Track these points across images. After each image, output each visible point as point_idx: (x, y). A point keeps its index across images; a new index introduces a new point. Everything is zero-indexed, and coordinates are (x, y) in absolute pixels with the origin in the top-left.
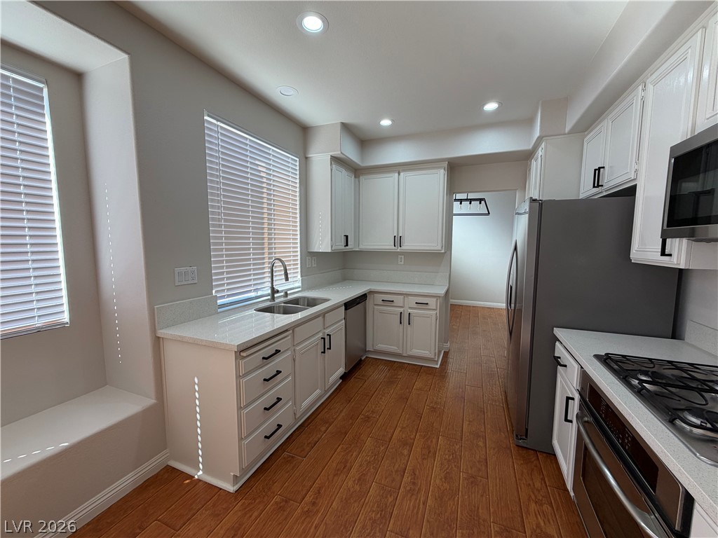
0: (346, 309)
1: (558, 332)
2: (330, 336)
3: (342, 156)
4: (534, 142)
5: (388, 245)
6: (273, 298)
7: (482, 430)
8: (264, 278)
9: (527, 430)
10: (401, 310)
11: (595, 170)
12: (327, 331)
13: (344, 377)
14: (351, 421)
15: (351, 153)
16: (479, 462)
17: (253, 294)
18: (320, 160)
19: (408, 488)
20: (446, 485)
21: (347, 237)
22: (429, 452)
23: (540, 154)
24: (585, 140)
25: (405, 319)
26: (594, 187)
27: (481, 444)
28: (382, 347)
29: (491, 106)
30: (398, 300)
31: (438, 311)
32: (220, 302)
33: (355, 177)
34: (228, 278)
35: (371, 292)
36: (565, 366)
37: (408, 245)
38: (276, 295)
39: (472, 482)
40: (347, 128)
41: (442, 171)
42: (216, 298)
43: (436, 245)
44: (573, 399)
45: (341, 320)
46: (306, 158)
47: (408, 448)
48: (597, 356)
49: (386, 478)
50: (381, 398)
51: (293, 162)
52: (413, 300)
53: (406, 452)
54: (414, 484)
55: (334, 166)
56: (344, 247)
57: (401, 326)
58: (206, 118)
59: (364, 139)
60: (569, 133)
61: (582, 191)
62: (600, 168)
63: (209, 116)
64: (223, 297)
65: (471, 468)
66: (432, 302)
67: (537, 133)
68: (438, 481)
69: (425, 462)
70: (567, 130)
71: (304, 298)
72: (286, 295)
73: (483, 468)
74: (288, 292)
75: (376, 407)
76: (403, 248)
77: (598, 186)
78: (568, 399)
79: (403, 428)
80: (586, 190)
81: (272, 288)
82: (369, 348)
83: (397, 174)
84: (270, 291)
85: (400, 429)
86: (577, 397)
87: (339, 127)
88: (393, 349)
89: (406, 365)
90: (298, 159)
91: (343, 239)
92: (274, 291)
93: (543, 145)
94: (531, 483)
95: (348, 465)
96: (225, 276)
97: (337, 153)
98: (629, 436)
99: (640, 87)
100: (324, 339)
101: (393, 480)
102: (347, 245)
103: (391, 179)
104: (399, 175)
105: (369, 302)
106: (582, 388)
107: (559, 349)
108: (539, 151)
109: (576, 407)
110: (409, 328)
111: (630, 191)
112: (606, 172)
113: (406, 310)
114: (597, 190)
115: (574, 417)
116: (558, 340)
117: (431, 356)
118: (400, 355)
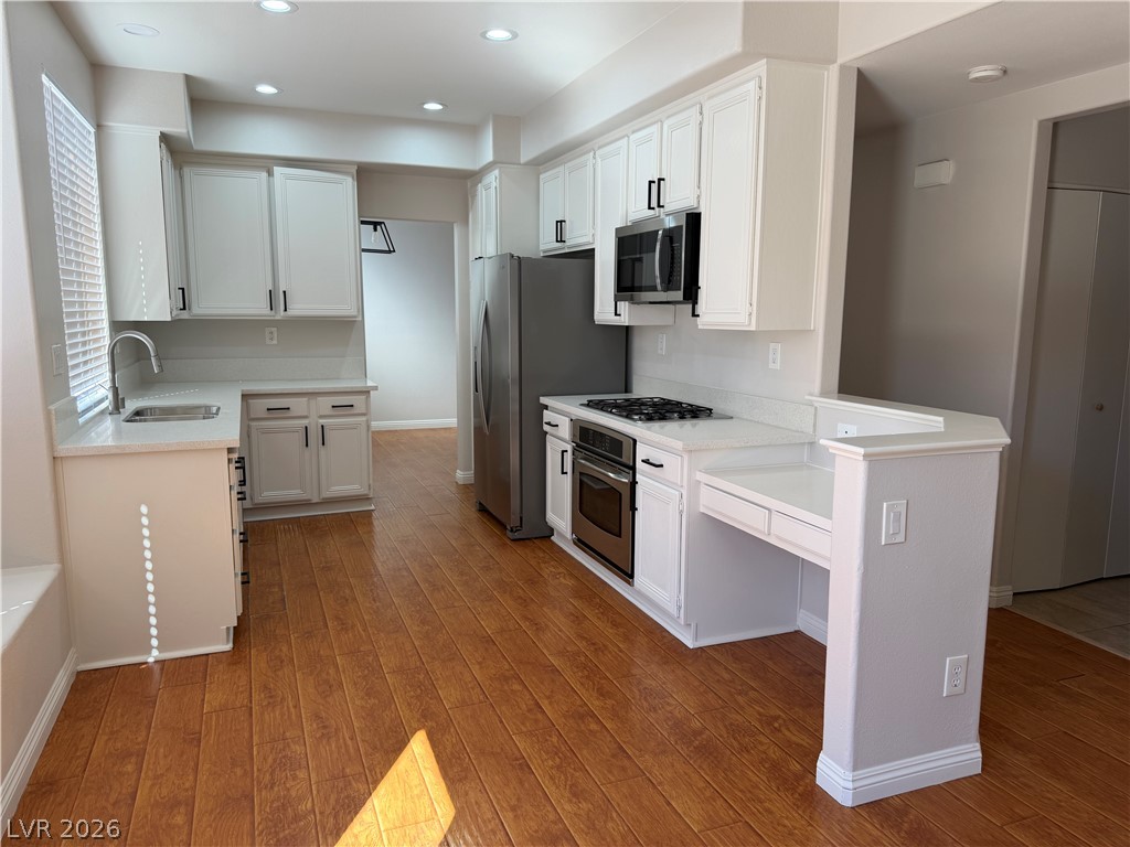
4: (484, 163)
5: (257, 307)
10: (305, 422)
11: (557, 222)
14: (307, 576)
21: (183, 289)
24: (541, 176)
25: (315, 438)
26: (557, 240)
28: (270, 495)
29: (433, 106)
30: (298, 406)
36: (557, 425)
37: (298, 308)
41: (349, 179)
42: (74, 400)
44: (566, 451)
46: (99, 127)
48: (582, 405)
56: (178, 312)
57: (308, 451)
61: (542, 240)
62: (562, 221)
63: (47, 76)
66: (359, 402)
67: (488, 154)
70: (523, 160)
75: (326, 558)
76: (290, 312)
77: (561, 241)
78: (563, 452)
80: (547, 243)
81: (115, 388)
83: (265, 174)
86: (569, 448)
87: (182, 81)
90: (93, 129)
91: (180, 295)
92: (117, 394)
93: (496, 172)
94: (535, 556)
97: (177, 131)
102: (184, 309)
104: (270, 173)
106: (574, 435)
107: (547, 416)
108: (492, 178)
109: (569, 458)
110: (323, 451)
111: (589, 254)
112: (567, 226)
113: (314, 423)
114: (559, 244)
115: (568, 467)
116: (546, 407)
117: (363, 491)
118: (308, 504)
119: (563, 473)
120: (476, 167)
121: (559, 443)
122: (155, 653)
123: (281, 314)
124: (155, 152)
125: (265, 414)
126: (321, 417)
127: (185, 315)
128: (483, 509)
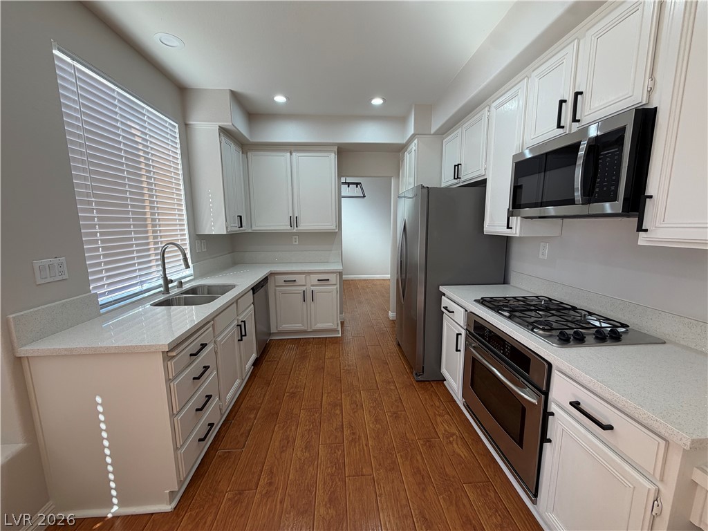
0: (254, 293)
1: (442, 289)
2: (244, 322)
3: (233, 128)
4: (408, 138)
5: (284, 225)
6: (167, 290)
7: (391, 376)
8: (151, 267)
9: (423, 367)
10: (304, 288)
11: (455, 166)
12: (241, 318)
13: (256, 363)
14: (278, 402)
15: (241, 126)
16: (396, 401)
17: (137, 289)
18: (206, 130)
19: (350, 439)
20: (378, 426)
21: (241, 217)
22: (357, 406)
23: (414, 148)
24: (444, 141)
25: (308, 297)
26: (454, 178)
27: (393, 387)
28: (286, 326)
29: (377, 101)
30: (300, 279)
31: (338, 286)
32: (102, 300)
33: (243, 153)
34: (107, 270)
35: (272, 274)
36: (453, 312)
37: (304, 226)
38: (170, 286)
39: (395, 417)
40: (236, 96)
41: (333, 155)
42: (97, 296)
43: (330, 226)
44: (461, 334)
45: (250, 306)
46: (186, 125)
47: (338, 408)
48: (476, 301)
49: (329, 438)
50: (300, 374)
51: (172, 128)
52: (314, 278)
53: (338, 412)
54: (354, 434)
55: (223, 138)
56: (238, 229)
57: (305, 304)
58: (56, 52)
59: (254, 113)
60: (434, 134)
61: (443, 181)
62: (459, 164)
63: (59, 50)
64: (103, 294)
65: (392, 407)
66: (334, 278)
67: (411, 131)
68: (371, 425)
69: (356, 414)
70: (432, 132)
71: (203, 286)
72: (181, 284)
73: (400, 404)
74: (183, 281)
75: (297, 382)
76: (299, 228)
77: (458, 178)
78: (458, 335)
79: (328, 393)
80: (447, 180)
81: (165, 278)
82: (273, 330)
83: (289, 154)
84: (161, 282)
85: (326, 395)
86: (463, 332)
87: (228, 96)
88: (298, 326)
89: (312, 340)
90: (177, 125)
91: (237, 220)
92: (167, 282)
93: (416, 141)
94: (432, 403)
95: (290, 439)
96: (103, 267)
97: (227, 124)
98: (508, 346)
99: (487, 109)
100: (240, 326)
101: (336, 437)
102: (241, 227)
103: (283, 159)
104: (291, 154)
105: (271, 285)
106: (468, 325)
107: (445, 302)
108: (413, 145)
109: (462, 339)
110: (312, 305)
111: (481, 184)
112: (462, 168)
113: (309, 289)
114: (456, 181)
115: (462, 346)
116: (444, 295)
117: (334, 327)
118: (305, 332)
119: (457, 350)
120: (404, 142)
121: (454, 327)
123: (295, 229)
126: (313, 285)
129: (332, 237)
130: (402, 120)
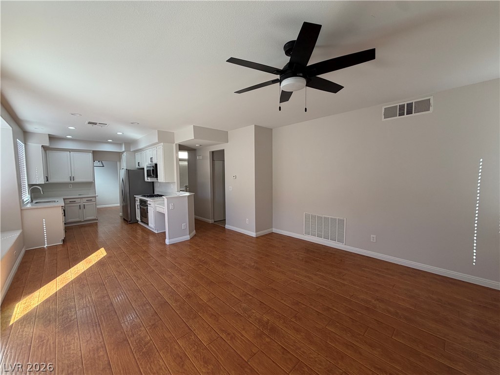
1: (135, 196)
4: (123, 151)
5: (67, 180)
10: (80, 204)
11: (138, 162)
15: (47, 144)
18: (35, 146)
24: (136, 154)
25: (82, 207)
28: (71, 220)
30: (77, 201)
35: (64, 199)
37: (77, 180)
40: (49, 135)
41: (90, 154)
43: (91, 180)
46: (26, 145)
52: (85, 200)
57: (80, 210)
59: (52, 138)
66: (94, 199)
67: (124, 149)
70: (131, 151)
76: (75, 181)
80: (137, 166)
88: (78, 219)
90: (23, 143)
91: (46, 178)
97: (44, 144)
103: (66, 154)
104: (70, 153)
106: (140, 202)
107: (136, 199)
108: (125, 154)
109: (139, 206)
110: (84, 210)
111: (143, 169)
112: (140, 163)
113: (82, 205)
117: (95, 218)
118: (81, 222)
119: (138, 209)
120: (121, 151)
121: (138, 203)
122: (46, 245)
123: (72, 182)
124: (40, 149)
125: (69, 203)
126: (84, 203)
127: (47, 182)
128: (124, 219)
129: (91, 184)
130: (120, 144)
